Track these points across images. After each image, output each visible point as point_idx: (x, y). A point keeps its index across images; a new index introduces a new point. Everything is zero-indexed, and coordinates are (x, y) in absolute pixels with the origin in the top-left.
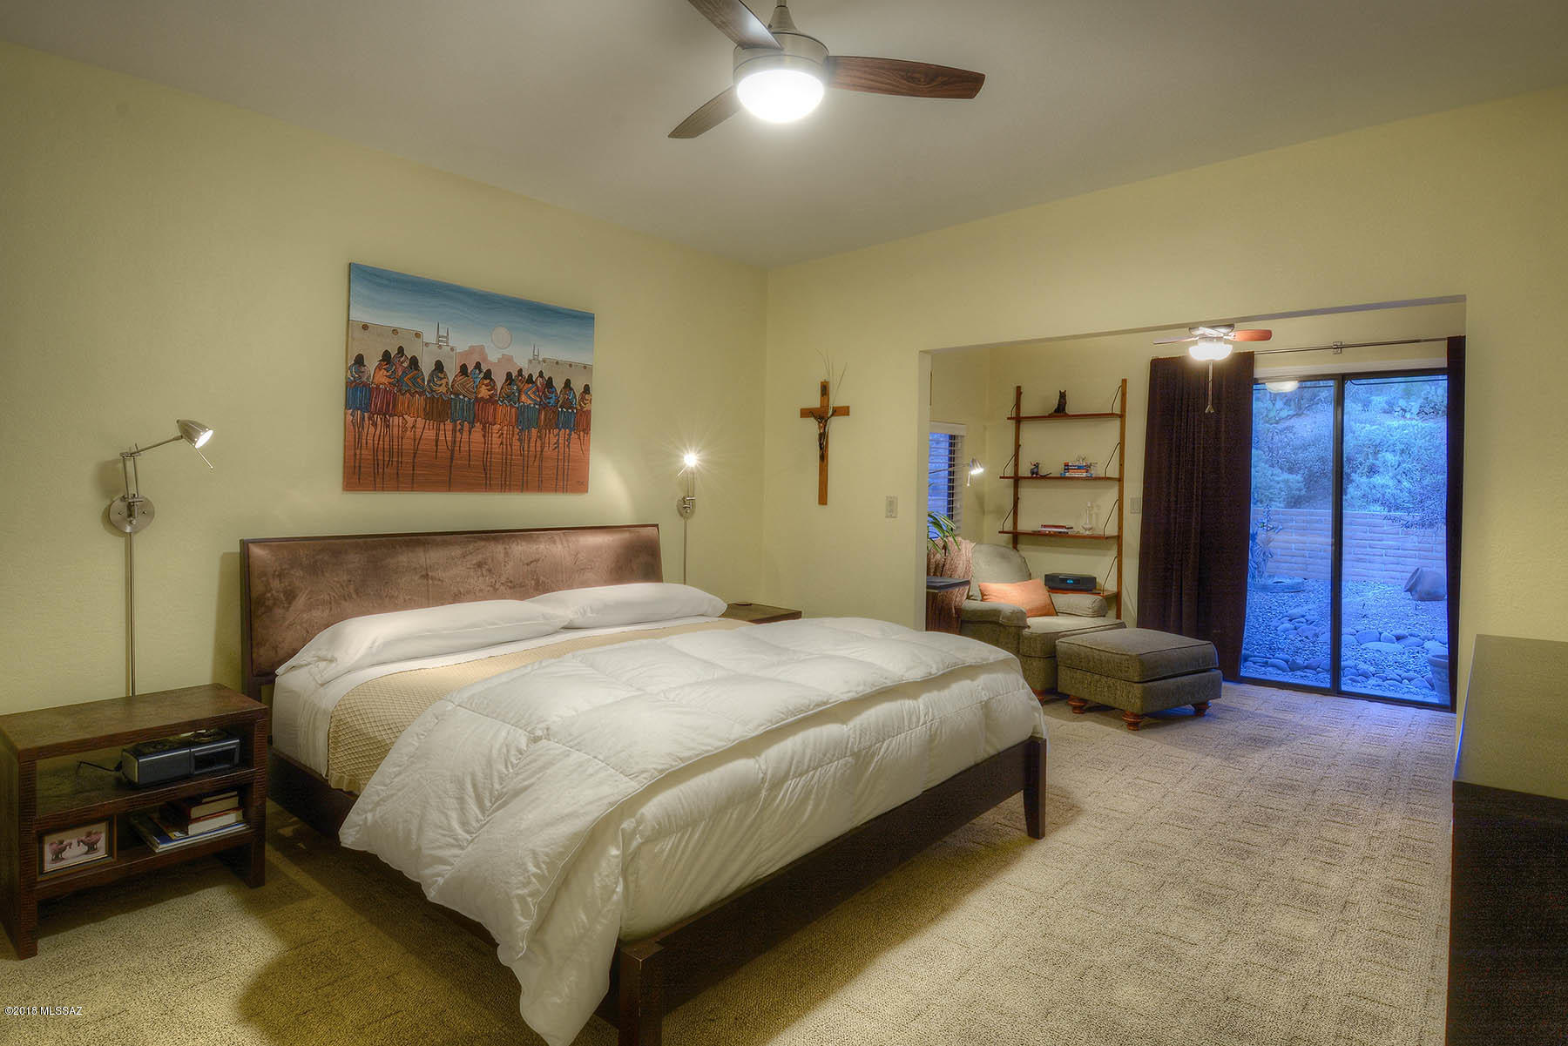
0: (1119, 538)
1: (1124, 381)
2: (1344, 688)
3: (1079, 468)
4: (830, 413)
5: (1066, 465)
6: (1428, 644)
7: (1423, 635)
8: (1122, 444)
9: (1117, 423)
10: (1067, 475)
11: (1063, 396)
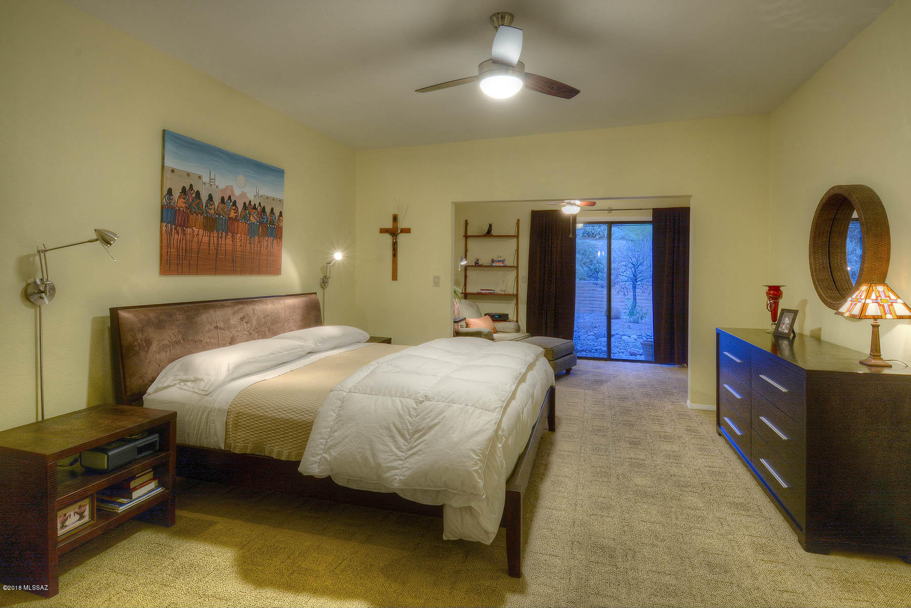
0: (517, 296)
1: (518, 220)
2: (612, 357)
3: (499, 261)
4: (399, 231)
5: (493, 260)
6: (624, 338)
7: (621, 333)
8: (517, 250)
9: (515, 240)
10: (494, 265)
11: (490, 226)
